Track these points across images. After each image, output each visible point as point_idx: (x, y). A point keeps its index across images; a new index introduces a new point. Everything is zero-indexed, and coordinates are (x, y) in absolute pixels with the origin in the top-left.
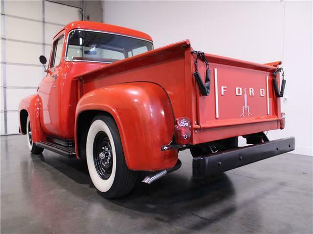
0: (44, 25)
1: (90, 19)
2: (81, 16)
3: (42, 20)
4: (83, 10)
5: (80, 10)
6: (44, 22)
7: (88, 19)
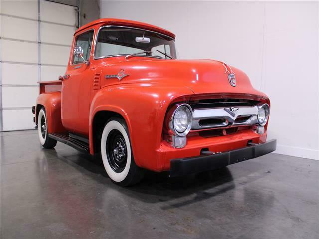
0: (39, 24)
1: (86, 17)
2: (77, 14)
3: (37, 19)
4: (79, 9)
5: (76, 8)
6: (39, 21)
7: (85, 17)
